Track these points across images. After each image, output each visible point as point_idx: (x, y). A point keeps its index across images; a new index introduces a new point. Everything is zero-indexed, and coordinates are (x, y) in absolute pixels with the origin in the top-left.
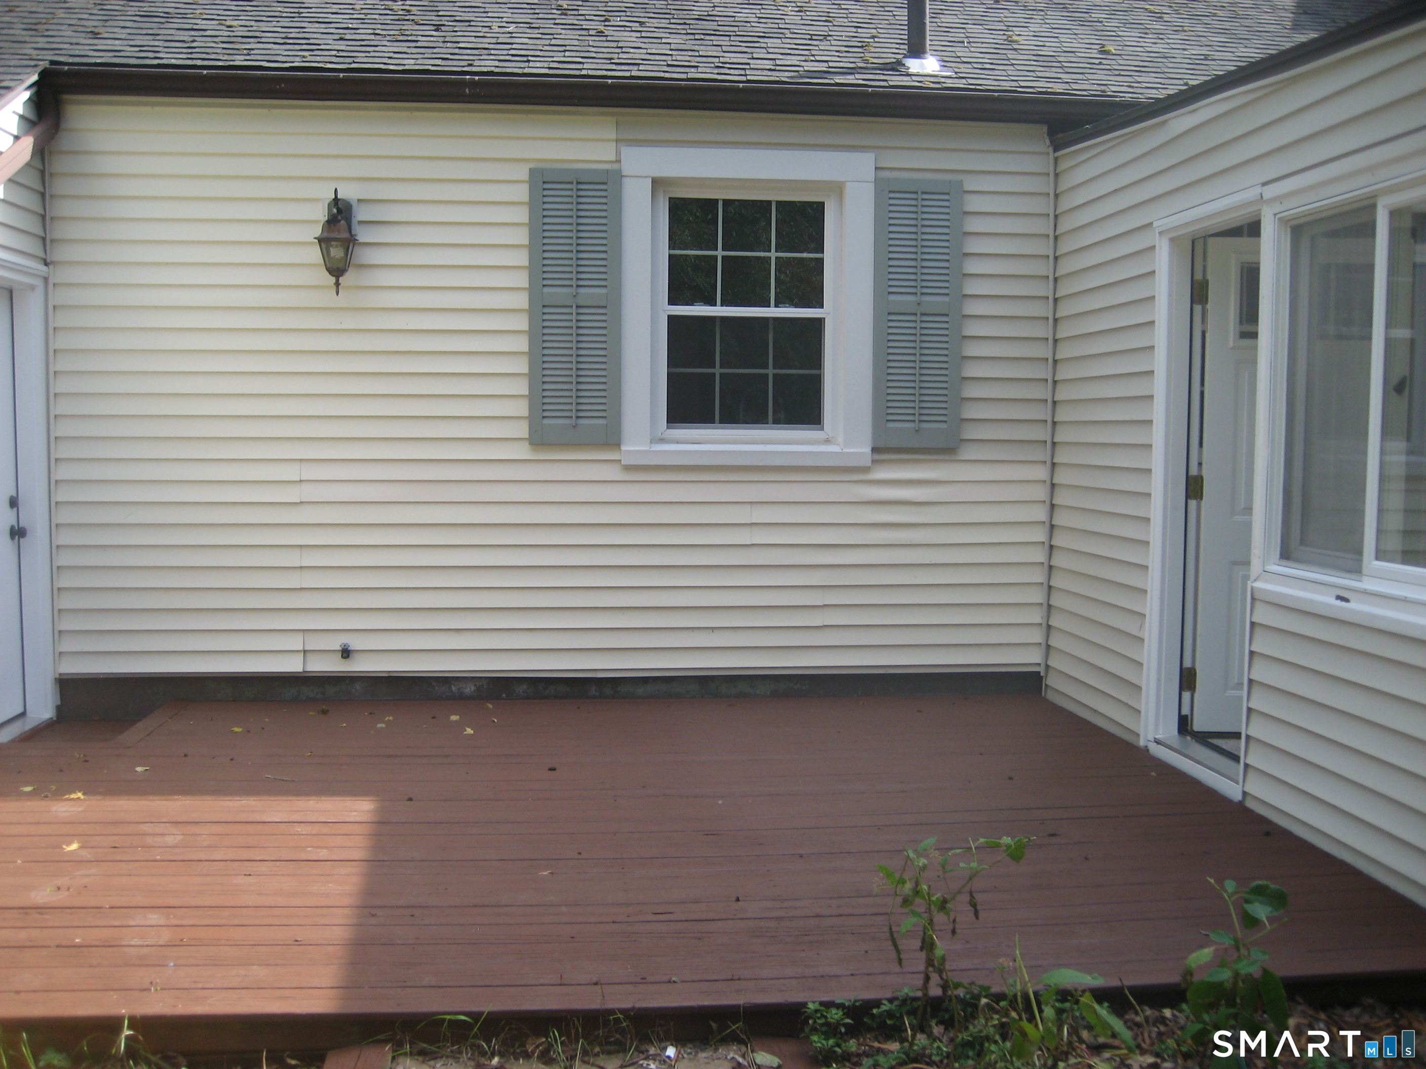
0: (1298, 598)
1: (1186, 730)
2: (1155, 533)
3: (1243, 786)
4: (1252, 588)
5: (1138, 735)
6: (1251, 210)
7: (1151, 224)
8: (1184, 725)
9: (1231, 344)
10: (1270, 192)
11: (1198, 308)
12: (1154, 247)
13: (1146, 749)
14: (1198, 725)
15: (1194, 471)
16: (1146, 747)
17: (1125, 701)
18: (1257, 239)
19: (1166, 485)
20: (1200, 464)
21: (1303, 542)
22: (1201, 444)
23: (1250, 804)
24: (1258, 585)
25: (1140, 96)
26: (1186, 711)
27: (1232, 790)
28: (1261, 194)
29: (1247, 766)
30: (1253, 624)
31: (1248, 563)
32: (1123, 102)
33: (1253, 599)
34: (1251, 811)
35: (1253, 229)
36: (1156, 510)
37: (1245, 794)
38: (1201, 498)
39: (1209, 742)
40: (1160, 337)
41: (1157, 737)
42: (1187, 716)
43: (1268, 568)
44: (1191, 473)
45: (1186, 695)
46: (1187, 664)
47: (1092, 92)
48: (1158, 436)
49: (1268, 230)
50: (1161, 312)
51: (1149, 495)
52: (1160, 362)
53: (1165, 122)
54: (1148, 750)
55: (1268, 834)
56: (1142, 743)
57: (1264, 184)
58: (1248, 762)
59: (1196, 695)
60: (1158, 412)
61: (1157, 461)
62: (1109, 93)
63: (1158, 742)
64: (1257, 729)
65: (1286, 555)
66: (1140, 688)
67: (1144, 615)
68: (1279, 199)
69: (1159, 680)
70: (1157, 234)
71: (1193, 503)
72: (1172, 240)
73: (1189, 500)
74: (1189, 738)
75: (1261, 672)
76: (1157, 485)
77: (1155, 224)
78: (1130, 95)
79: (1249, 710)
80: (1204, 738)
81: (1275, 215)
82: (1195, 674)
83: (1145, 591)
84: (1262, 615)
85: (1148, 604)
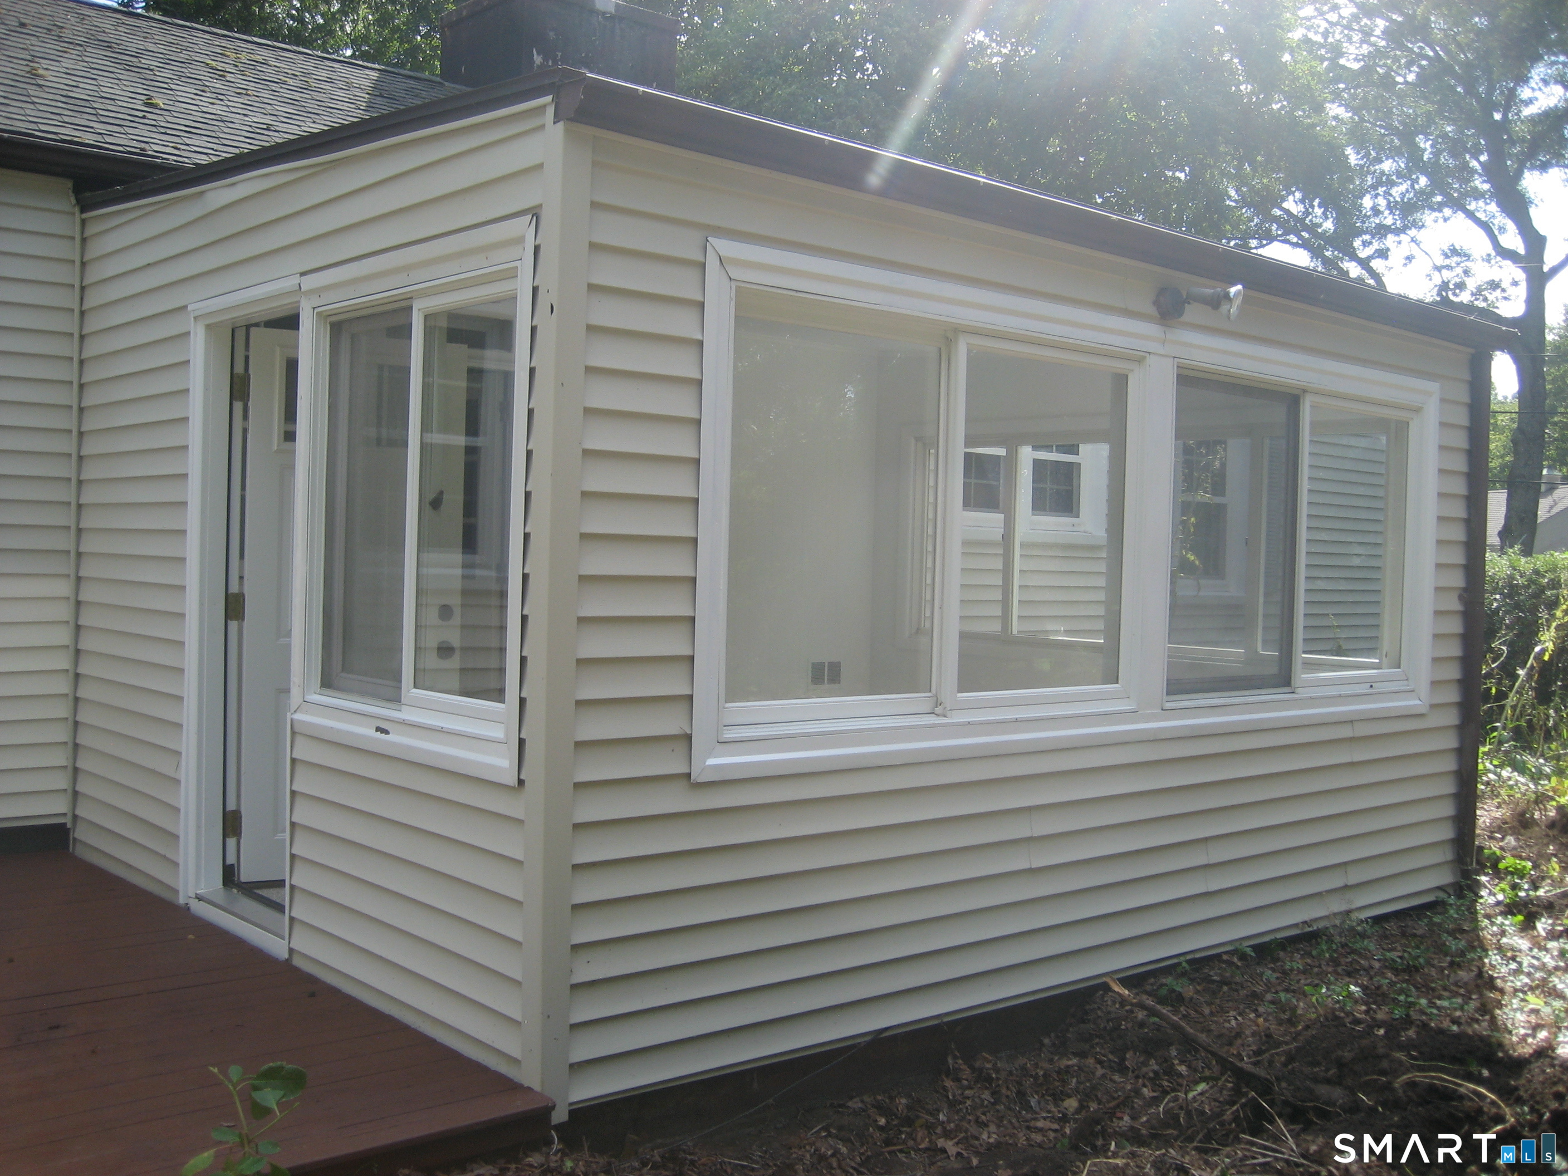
0: (338, 731)
1: (232, 882)
2: (191, 660)
3: (289, 942)
4: (292, 720)
5: (177, 892)
6: (288, 301)
7: (185, 307)
8: (230, 875)
9: (275, 448)
10: (309, 283)
11: (238, 406)
12: (188, 333)
13: (187, 908)
14: (246, 875)
15: (234, 588)
16: (187, 904)
17: (162, 852)
18: (297, 331)
19: (201, 604)
20: (241, 578)
21: (344, 668)
22: (242, 556)
23: (297, 962)
24: (298, 716)
25: (187, 160)
26: (231, 860)
27: (277, 947)
28: (299, 284)
29: (292, 919)
30: (293, 761)
31: (288, 691)
32: (166, 165)
33: (293, 733)
34: (297, 970)
35: (290, 322)
36: (191, 632)
37: (291, 951)
38: (243, 619)
39: (255, 893)
40: (195, 435)
41: (198, 892)
42: (233, 865)
43: (308, 698)
44: (230, 591)
45: (231, 842)
46: (231, 806)
47: (129, 149)
48: (192, 549)
49: (307, 323)
50: (196, 407)
51: (183, 615)
52: (194, 464)
53: (203, 193)
54: (189, 909)
55: (313, 995)
56: (182, 901)
57: (303, 274)
58: (293, 914)
59: (242, 841)
60: (193, 521)
61: (192, 576)
62: (150, 153)
63: (199, 898)
64: (302, 878)
65: (327, 683)
66: (177, 837)
67: (179, 753)
68: (318, 291)
69: (198, 827)
70: (193, 319)
71: (233, 625)
72: (208, 327)
73: (229, 622)
74: (235, 891)
75: (303, 814)
76: (192, 604)
77: (190, 308)
78: (175, 158)
79: (293, 857)
80: (251, 890)
81: (314, 308)
82: (241, 817)
83: (180, 726)
84: (304, 751)
85: (184, 738)
